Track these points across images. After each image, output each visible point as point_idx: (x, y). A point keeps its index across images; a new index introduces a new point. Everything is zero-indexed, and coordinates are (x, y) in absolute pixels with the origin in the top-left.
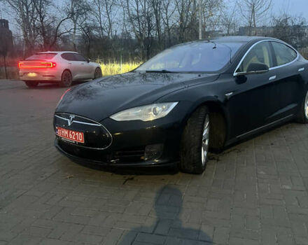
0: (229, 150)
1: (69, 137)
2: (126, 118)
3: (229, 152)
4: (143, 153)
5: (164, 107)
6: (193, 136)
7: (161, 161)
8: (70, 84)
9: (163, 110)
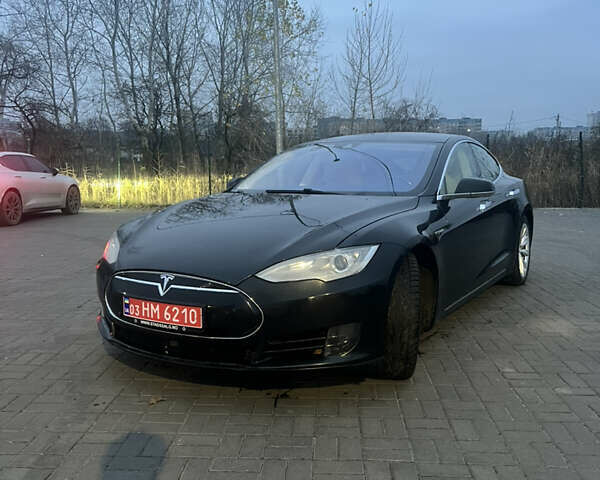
0: (429, 334)
1: (162, 318)
2: (287, 276)
3: (428, 338)
4: (323, 342)
5: (357, 255)
6: (405, 308)
7: (357, 357)
8: (19, 218)
9: (356, 260)
